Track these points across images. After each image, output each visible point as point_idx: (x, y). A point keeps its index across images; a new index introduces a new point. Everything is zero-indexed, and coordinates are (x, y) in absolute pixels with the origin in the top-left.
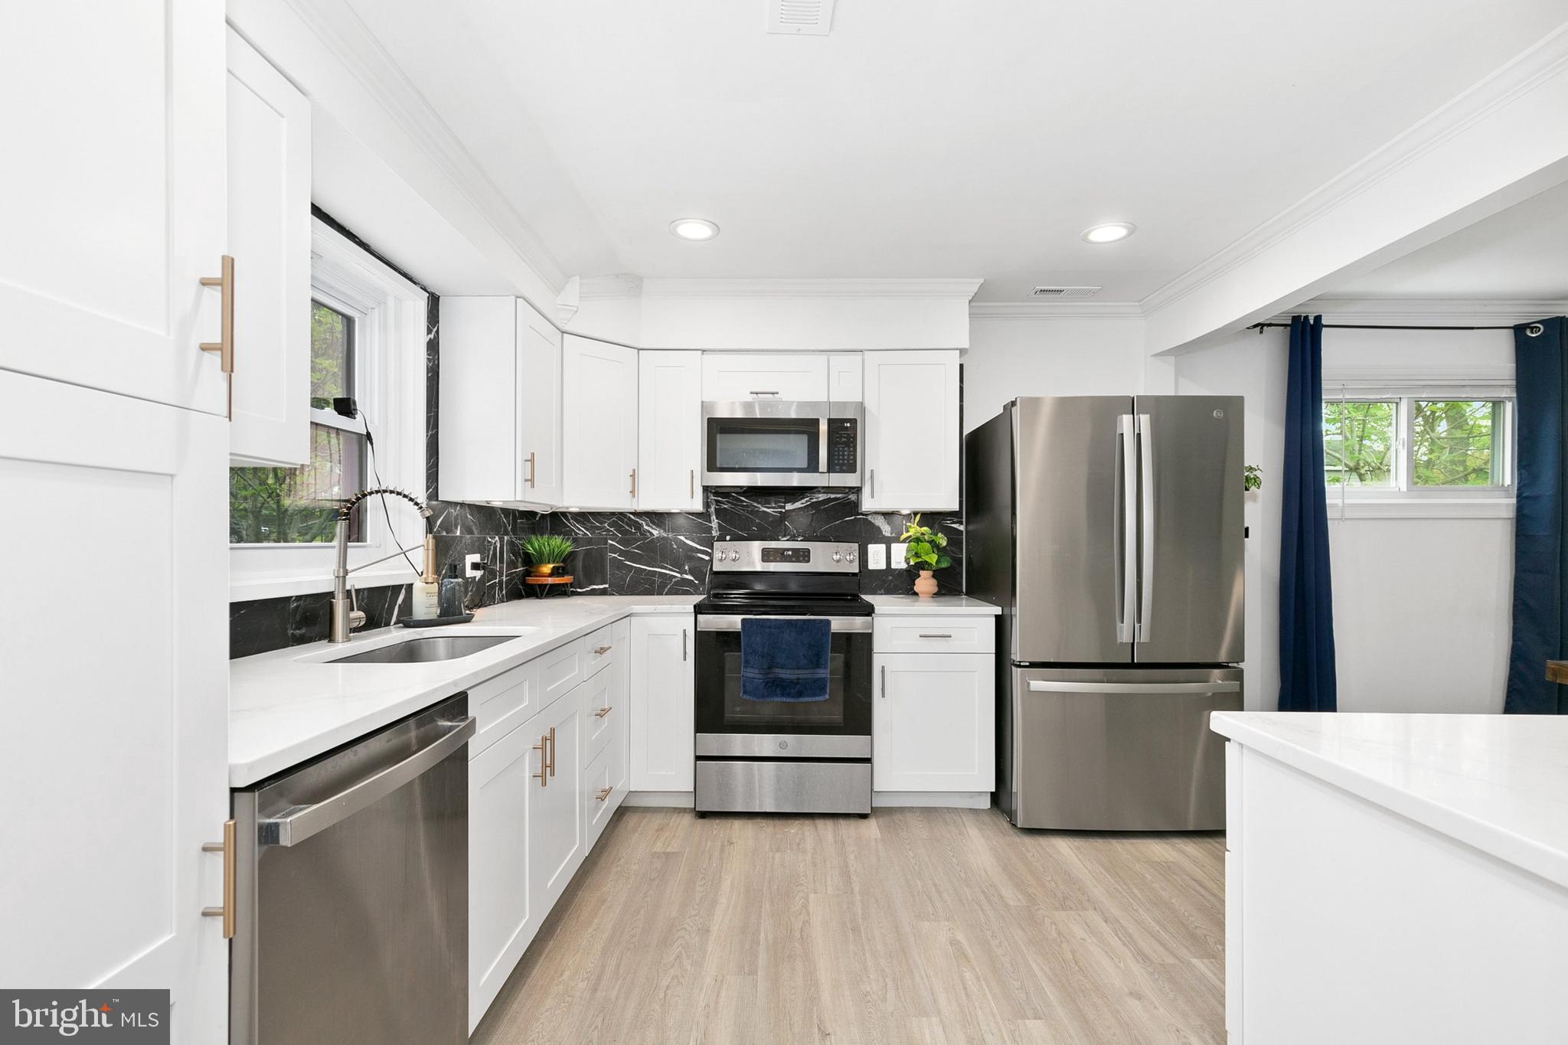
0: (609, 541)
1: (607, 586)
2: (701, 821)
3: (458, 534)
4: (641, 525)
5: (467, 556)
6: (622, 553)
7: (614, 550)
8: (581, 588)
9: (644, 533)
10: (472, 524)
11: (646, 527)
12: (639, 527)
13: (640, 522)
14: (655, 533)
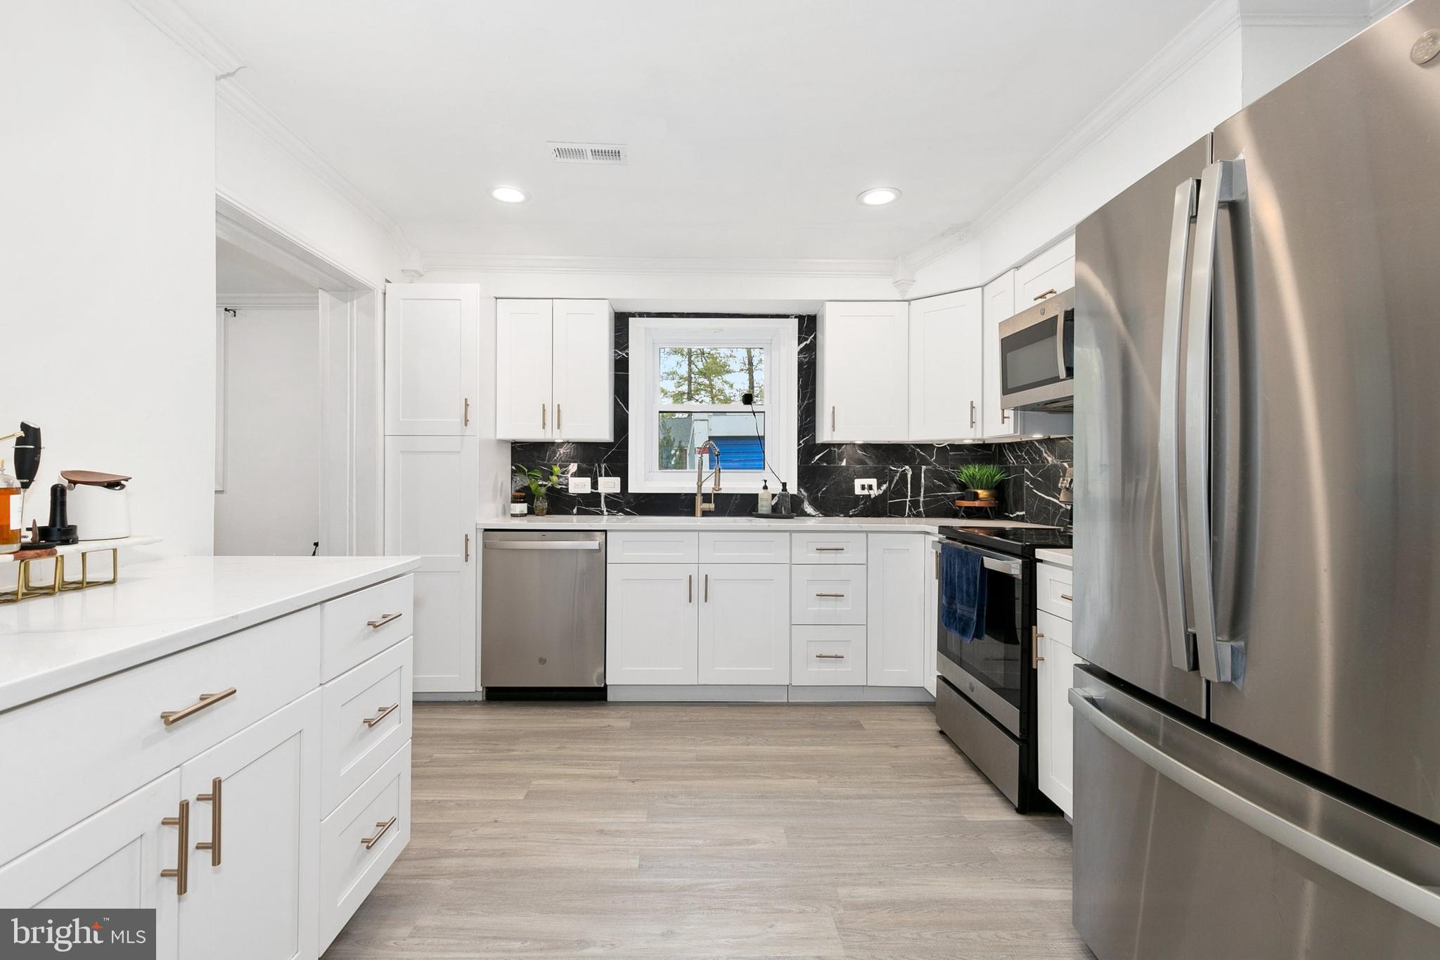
0: (1026, 470)
1: (1024, 513)
2: (938, 734)
3: (844, 464)
4: (1041, 452)
5: (856, 480)
6: (1033, 481)
7: (1029, 478)
8: (1012, 514)
9: (1044, 460)
10: (864, 457)
11: (1045, 455)
12: (1040, 453)
13: (1042, 449)
14: (1050, 459)
